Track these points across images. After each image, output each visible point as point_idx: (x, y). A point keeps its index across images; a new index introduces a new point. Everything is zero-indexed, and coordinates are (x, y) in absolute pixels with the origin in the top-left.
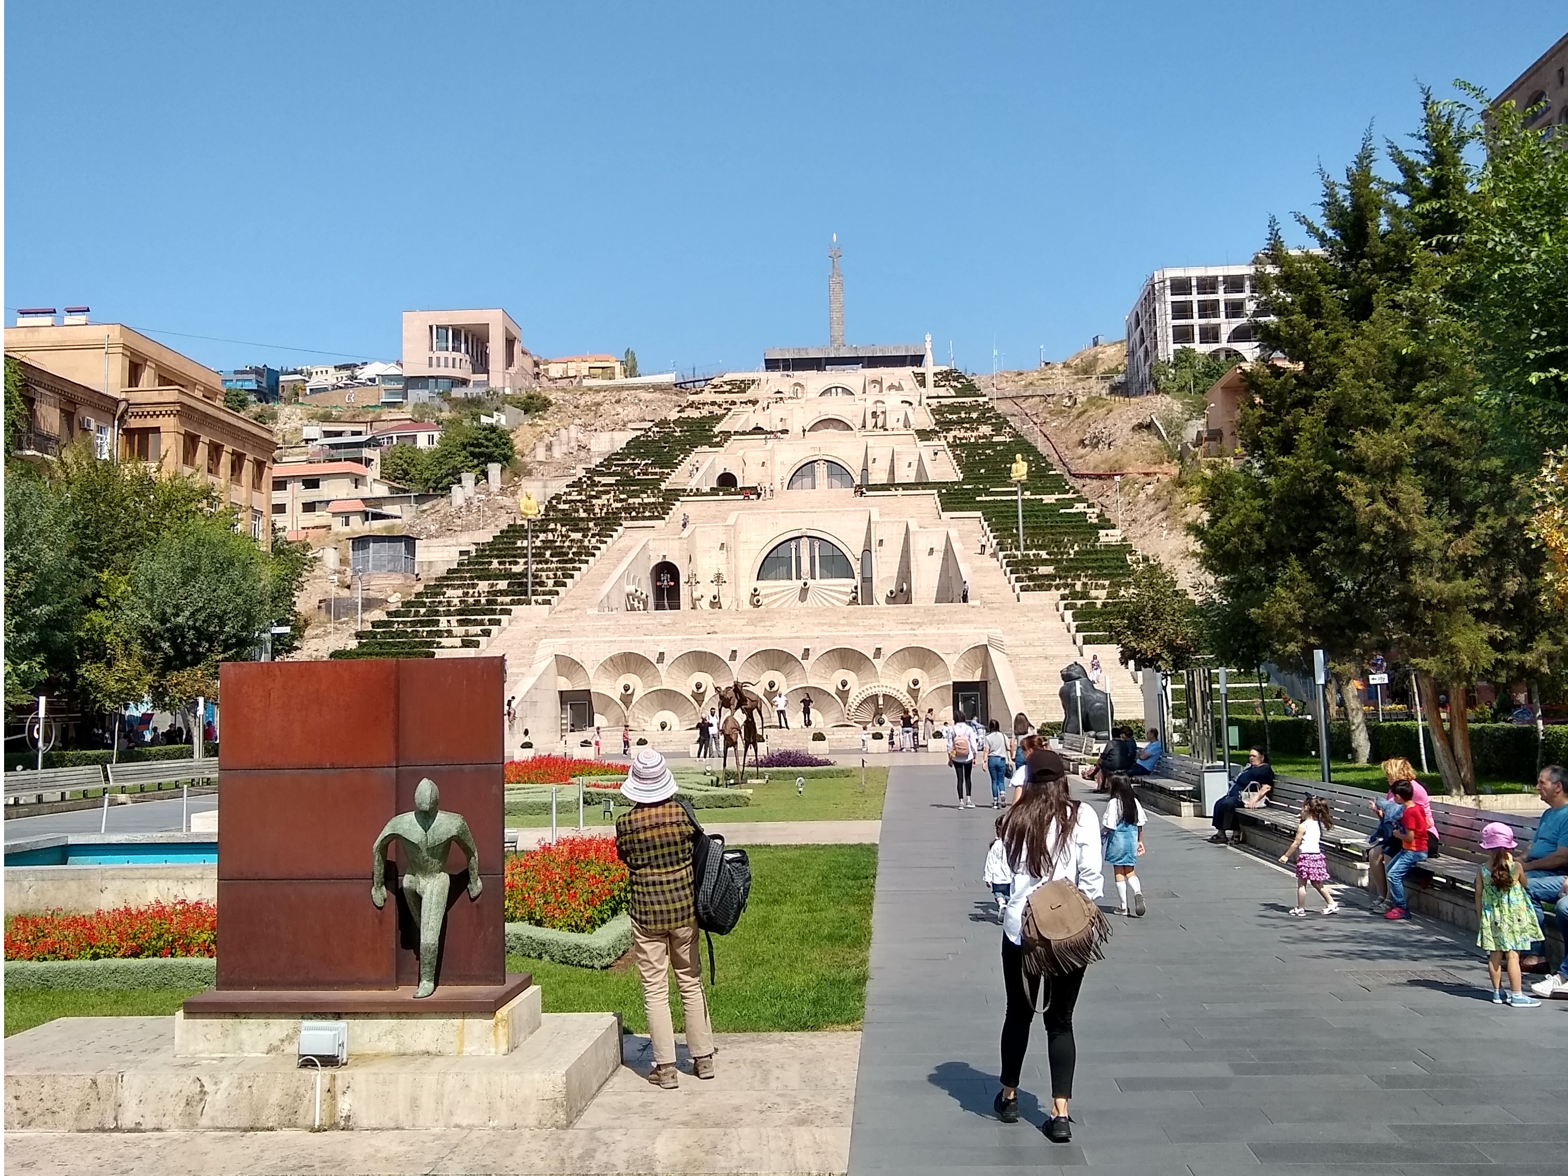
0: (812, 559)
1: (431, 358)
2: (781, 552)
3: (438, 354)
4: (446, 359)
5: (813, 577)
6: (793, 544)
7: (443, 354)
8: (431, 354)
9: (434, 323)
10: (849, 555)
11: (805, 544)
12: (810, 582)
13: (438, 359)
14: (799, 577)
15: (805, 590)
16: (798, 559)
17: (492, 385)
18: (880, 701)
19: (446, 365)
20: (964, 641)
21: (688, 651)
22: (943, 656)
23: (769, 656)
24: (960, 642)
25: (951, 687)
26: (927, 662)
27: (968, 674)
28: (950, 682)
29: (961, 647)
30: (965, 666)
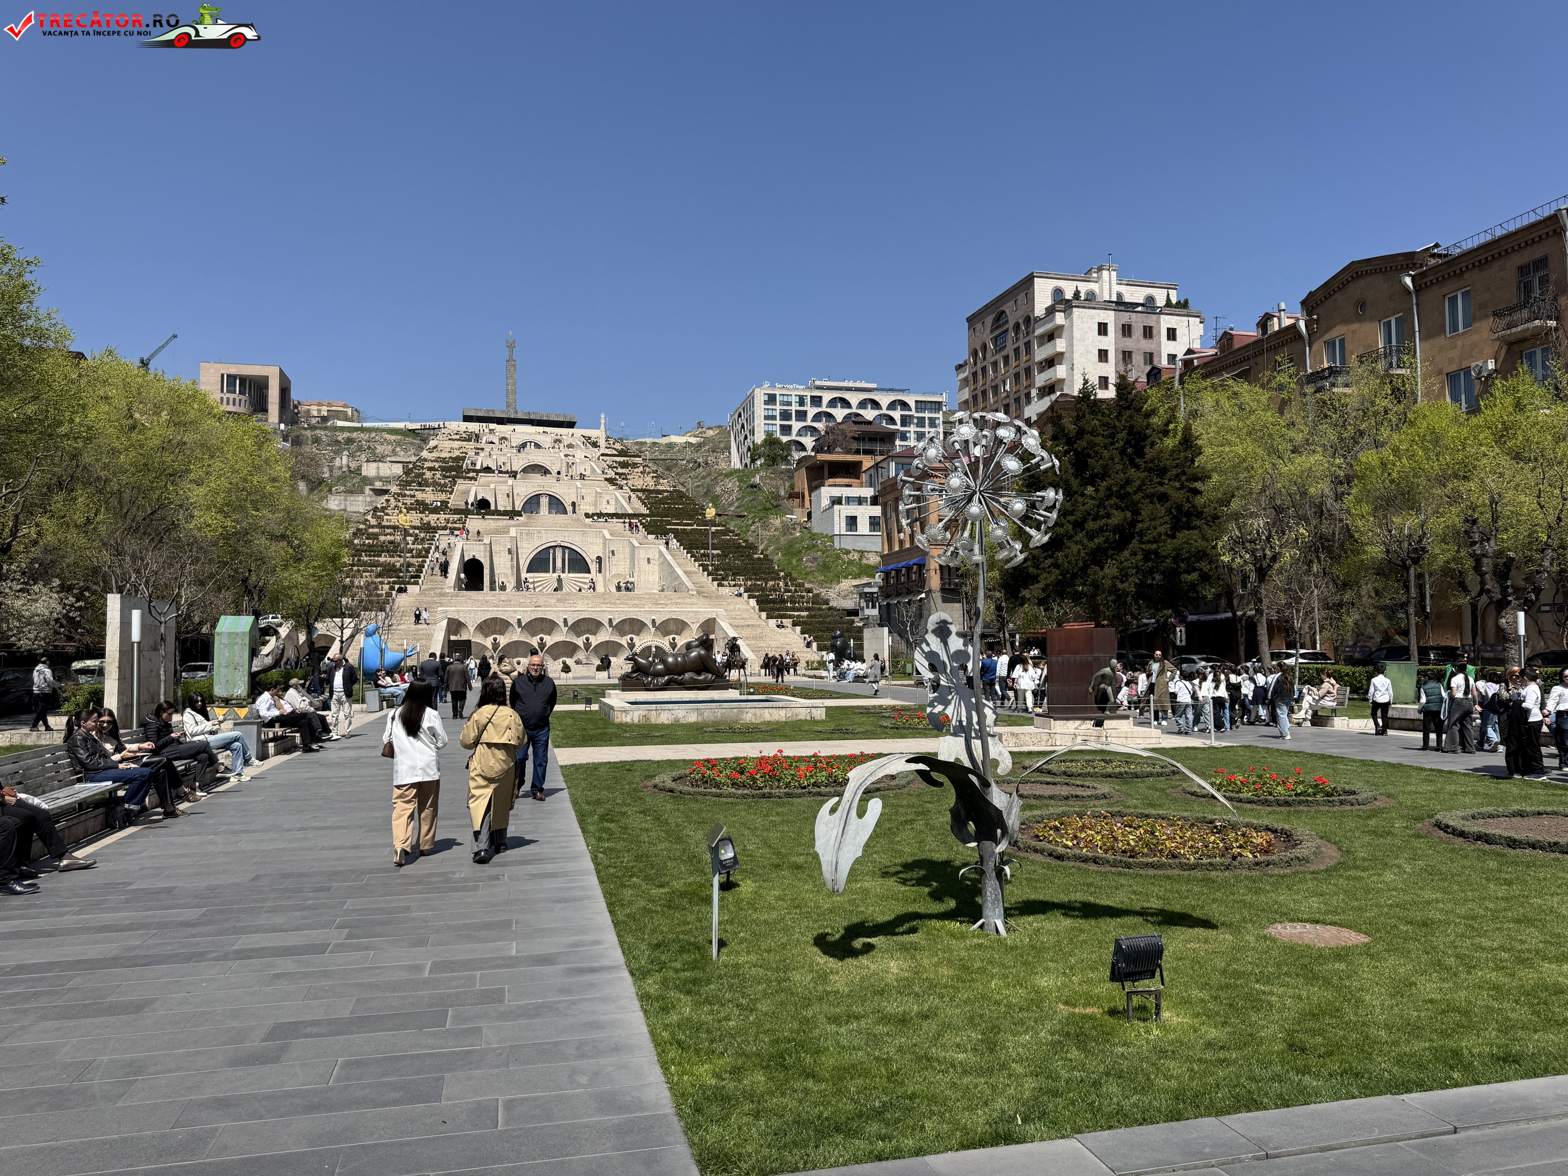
0: (563, 560)
1: (222, 399)
2: (543, 555)
3: (228, 395)
4: (234, 399)
5: (563, 572)
6: (551, 551)
7: (231, 396)
8: (222, 395)
9: (226, 372)
10: (587, 559)
11: (559, 553)
12: (563, 576)
13: (228, 399)
14: (554, 571)
15: (559, 580)
16: (554, 560)
17: (270, 420)
18: (654, 649)
19: (234, 404)
20: (703, 615)
21: (535, 617)
22: (690, 624)
23: (585, 622)
24: (701, 616)
26: (680, 627)
29: (701, 619)
30: (702, 630)
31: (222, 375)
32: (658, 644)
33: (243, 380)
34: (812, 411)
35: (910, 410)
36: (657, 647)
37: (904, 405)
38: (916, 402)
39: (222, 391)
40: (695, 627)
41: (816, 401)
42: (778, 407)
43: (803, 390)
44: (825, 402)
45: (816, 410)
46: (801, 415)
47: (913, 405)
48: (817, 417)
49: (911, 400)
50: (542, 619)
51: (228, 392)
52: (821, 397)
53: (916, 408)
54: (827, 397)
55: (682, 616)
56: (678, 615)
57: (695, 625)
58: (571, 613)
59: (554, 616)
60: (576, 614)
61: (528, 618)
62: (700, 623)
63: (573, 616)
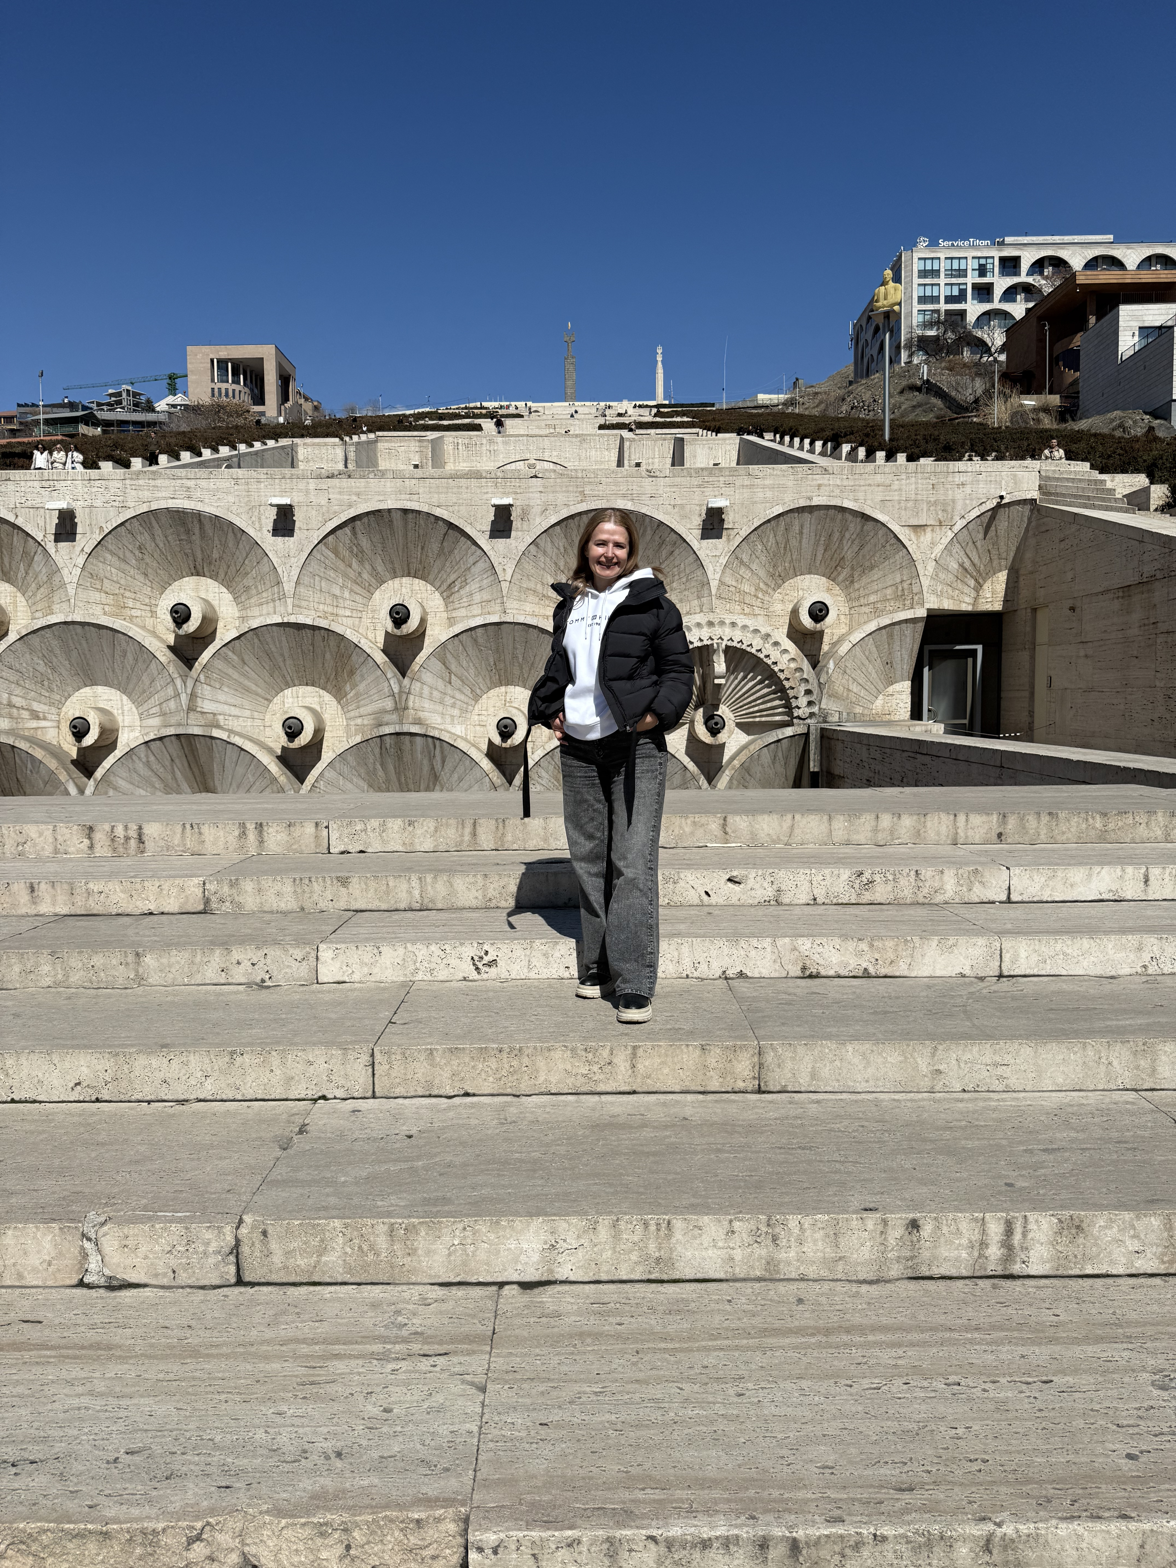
1: (213, 389)
3: (220, 385)
4: (227, 390)
7: (224, 386)
8: (213, 385)
9: (215, 357)
13: (220, 389)
18: (716, 664)
19: (227, 395)
20: (968, 489)
21: (144, 508)
22: (904, 534)
23: (393, 533)
24: (959, 495)
25: (920, 627)
26: (849, 555)
27: (966, 590)
28: (922, 613)
29: (959, 506)
30: (961, 565)
31: (212, 361)
32: (737, 635)
33: (236, 364)
34: (1001, 284)
39: (213, 380)
40: (928, 548)
41: (1010, 265)
42: (942, 280)
43: (986, 248)
44: (1025, 266)
45: (1010, 281)
48: (1010, 294)
50: (179, 518)
51: (220, 380)
52: (1016, 260)
54: (1028, 258)
55: (861, 495)
56: (842, 488)
57: (927, 537)
58: (312, 484)
59: (231, 499)
60: (340, 493)
61: (112, 512)
62: (956, 528)
63: (324, 502)
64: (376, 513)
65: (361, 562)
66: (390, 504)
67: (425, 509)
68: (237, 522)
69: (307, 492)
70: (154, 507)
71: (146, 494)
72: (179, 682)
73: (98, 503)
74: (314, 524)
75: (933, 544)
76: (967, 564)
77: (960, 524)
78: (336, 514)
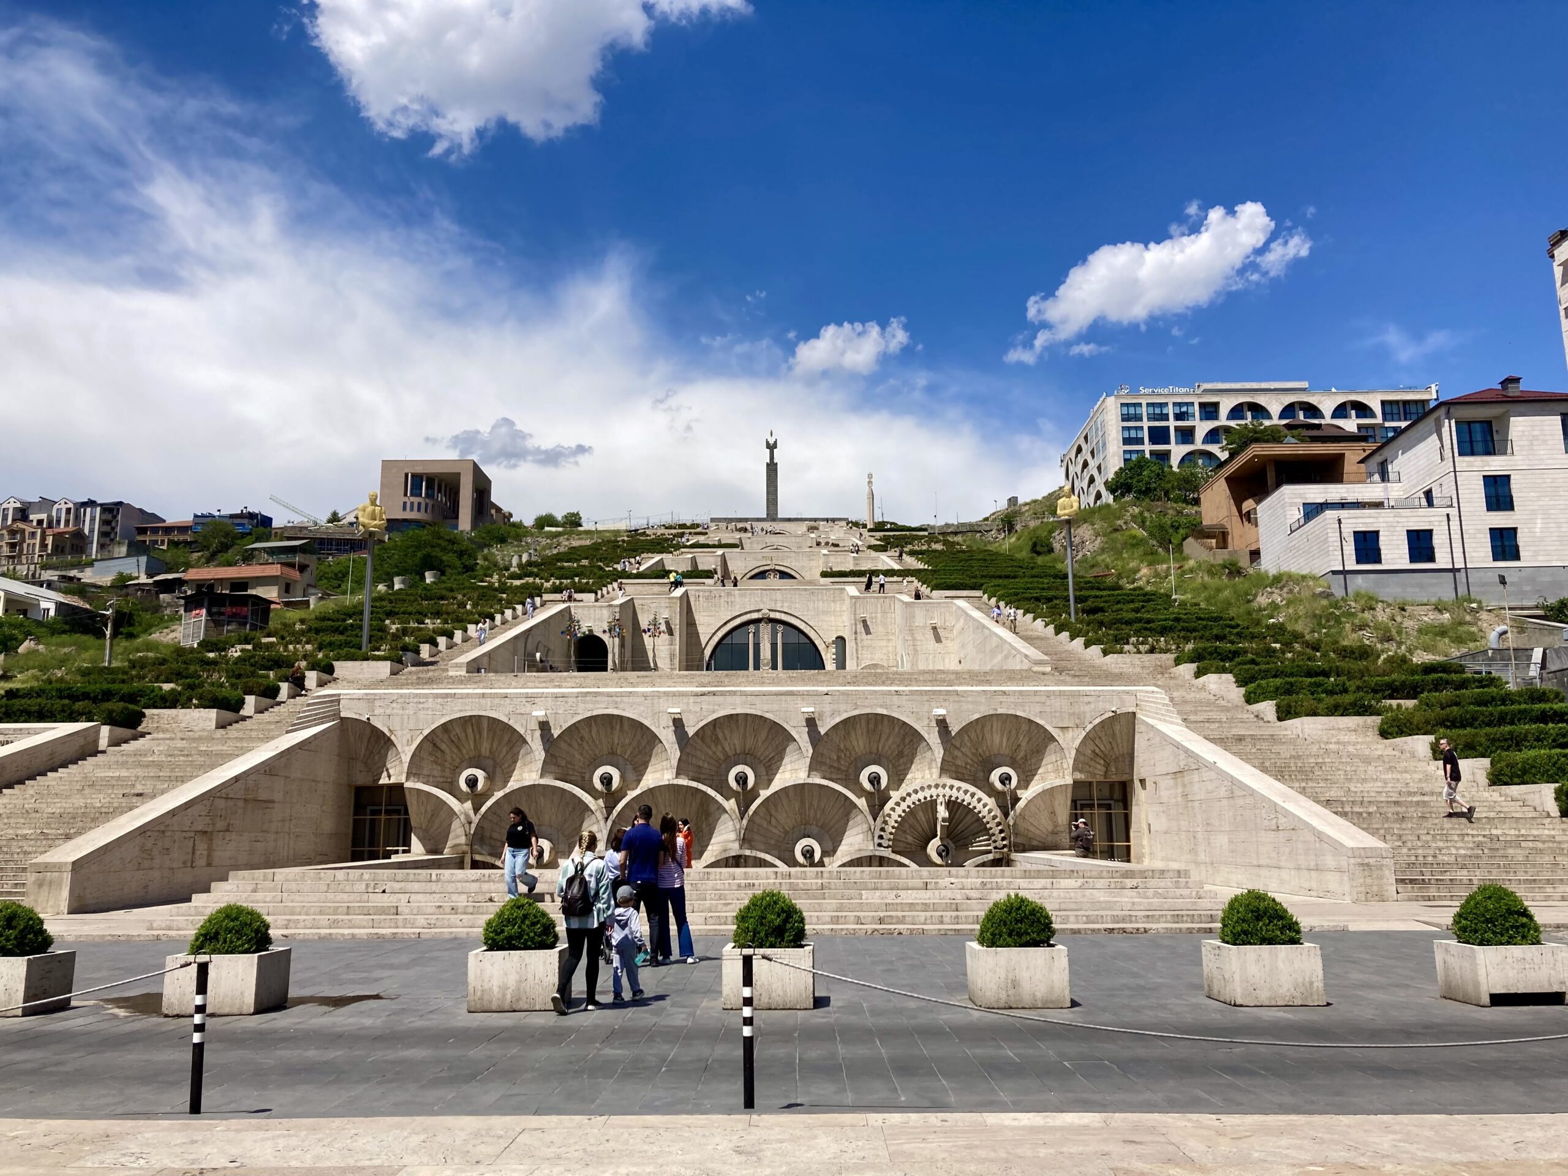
0: (774, 646)
1: (405, 503)
2: (737, 638)
3: (412, 499)
4: (419, 504)
5: (774, 667)
6: (752, 628)
7: (416, 500)
8: (406, 499)
9: (410, 471)
10: (817, 642)
11: (765, 630)
12: (773, 676)
13: (412, 503)
14: (756, 669)
16: (757, 646)
17: (461, 528)
18: (942, 812)
19: (419, 510)
20: (1092, 706)
21: (589, 714)
22: (1055, 733)
23: (738, 728)
24: (1087, 708)
25: (1070, 790)
26: (1024, 744)
27: (1098, 767)
28: (1069, 780)
29: (1088, 715)
30: (1094, 752)
31: (407, 475)
32: (955, 794)
33: (431, 479)
34: (1202, 428)
35: (1373, 415)
36: (952, 805)
37: (1362, 410)
38: (1383, 403)
39: (405, 495)
40: (1070, 741)
41: (1210, 411)
42: (1146, 424)
43: (1187, 394)
44: (1224, 411)
45: (1211, 425)
46: (1187, 435)
47: (1377, 409)
48: (1213, 436)
49: (1374, 402)
50: (609, 720)
51: (412, 495)
52: (1216, 405)
53: (1384, 413)
54: (1226, 405)
55: (1027, 708)
56: (1016, 704)
57: (1070, 734)
58: (692, 699)
59: (642, 708)
60: (708, 704)
61: (569, 716)
62: (1088, 729)
63: (698, 710)
64: (730, 717)
65: (716, 745)
66: (739, 711)
67: (759, 713)
68: (647, 723)
69: (688, 703)
70: (595, 713)
71: (590, 706)
72: (602, 822)
73: (560, 711)
74: (692, 723)
75: (1074, 739)
76: (1097, 751)
77: (1089, 727)
78: (705, 717)
